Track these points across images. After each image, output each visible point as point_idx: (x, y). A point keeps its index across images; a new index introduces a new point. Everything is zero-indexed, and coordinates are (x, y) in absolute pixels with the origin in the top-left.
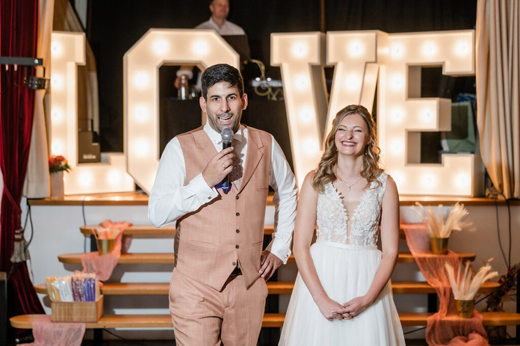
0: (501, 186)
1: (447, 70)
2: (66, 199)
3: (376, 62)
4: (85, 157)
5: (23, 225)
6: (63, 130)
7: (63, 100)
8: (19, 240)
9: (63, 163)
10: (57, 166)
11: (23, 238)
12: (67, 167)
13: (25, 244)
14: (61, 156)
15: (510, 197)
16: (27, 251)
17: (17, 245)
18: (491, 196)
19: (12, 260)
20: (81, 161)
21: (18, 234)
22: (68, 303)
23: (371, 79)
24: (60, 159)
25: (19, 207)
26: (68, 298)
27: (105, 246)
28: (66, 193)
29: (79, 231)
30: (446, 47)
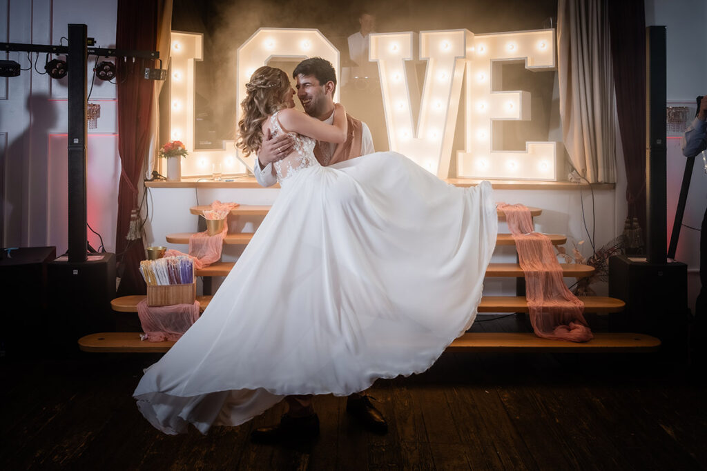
0: (584, 171)
1: (529, 65)
2: (183, 181)
3: (464, 57)
4: (201, 143)
5: (139, 205)
6: (182, 119)
7: (182, 92)
8: (134, 219)
9: (180, 148)
10: (174, 151)
11: (139, 216)
12: (183, 152)
13: (141, 222)
14: (179, 142)
15: (593, 182)
16: (142, 229)
17: (132, 224)
18: (573, 180)
19: (128, 237)
20: (198, 147)
21: (134, 213)
22: (165, 287)
23: (459, 74)
24: (178, 144)
25: (136, 188)
26: (165, 281)
27: (212, 226)
28: (183, 175)
29: (189, 211)
30: (527, 45)
